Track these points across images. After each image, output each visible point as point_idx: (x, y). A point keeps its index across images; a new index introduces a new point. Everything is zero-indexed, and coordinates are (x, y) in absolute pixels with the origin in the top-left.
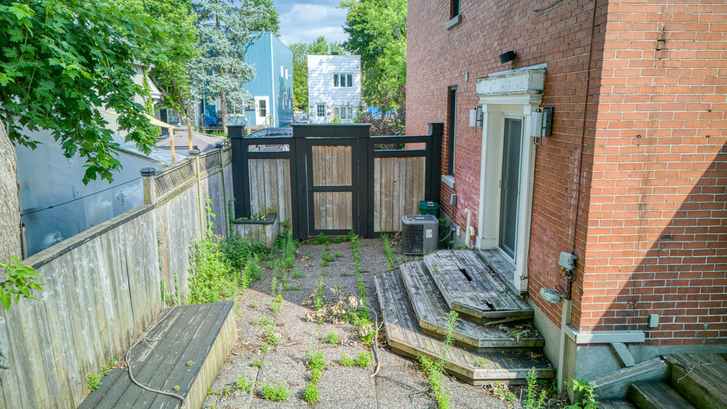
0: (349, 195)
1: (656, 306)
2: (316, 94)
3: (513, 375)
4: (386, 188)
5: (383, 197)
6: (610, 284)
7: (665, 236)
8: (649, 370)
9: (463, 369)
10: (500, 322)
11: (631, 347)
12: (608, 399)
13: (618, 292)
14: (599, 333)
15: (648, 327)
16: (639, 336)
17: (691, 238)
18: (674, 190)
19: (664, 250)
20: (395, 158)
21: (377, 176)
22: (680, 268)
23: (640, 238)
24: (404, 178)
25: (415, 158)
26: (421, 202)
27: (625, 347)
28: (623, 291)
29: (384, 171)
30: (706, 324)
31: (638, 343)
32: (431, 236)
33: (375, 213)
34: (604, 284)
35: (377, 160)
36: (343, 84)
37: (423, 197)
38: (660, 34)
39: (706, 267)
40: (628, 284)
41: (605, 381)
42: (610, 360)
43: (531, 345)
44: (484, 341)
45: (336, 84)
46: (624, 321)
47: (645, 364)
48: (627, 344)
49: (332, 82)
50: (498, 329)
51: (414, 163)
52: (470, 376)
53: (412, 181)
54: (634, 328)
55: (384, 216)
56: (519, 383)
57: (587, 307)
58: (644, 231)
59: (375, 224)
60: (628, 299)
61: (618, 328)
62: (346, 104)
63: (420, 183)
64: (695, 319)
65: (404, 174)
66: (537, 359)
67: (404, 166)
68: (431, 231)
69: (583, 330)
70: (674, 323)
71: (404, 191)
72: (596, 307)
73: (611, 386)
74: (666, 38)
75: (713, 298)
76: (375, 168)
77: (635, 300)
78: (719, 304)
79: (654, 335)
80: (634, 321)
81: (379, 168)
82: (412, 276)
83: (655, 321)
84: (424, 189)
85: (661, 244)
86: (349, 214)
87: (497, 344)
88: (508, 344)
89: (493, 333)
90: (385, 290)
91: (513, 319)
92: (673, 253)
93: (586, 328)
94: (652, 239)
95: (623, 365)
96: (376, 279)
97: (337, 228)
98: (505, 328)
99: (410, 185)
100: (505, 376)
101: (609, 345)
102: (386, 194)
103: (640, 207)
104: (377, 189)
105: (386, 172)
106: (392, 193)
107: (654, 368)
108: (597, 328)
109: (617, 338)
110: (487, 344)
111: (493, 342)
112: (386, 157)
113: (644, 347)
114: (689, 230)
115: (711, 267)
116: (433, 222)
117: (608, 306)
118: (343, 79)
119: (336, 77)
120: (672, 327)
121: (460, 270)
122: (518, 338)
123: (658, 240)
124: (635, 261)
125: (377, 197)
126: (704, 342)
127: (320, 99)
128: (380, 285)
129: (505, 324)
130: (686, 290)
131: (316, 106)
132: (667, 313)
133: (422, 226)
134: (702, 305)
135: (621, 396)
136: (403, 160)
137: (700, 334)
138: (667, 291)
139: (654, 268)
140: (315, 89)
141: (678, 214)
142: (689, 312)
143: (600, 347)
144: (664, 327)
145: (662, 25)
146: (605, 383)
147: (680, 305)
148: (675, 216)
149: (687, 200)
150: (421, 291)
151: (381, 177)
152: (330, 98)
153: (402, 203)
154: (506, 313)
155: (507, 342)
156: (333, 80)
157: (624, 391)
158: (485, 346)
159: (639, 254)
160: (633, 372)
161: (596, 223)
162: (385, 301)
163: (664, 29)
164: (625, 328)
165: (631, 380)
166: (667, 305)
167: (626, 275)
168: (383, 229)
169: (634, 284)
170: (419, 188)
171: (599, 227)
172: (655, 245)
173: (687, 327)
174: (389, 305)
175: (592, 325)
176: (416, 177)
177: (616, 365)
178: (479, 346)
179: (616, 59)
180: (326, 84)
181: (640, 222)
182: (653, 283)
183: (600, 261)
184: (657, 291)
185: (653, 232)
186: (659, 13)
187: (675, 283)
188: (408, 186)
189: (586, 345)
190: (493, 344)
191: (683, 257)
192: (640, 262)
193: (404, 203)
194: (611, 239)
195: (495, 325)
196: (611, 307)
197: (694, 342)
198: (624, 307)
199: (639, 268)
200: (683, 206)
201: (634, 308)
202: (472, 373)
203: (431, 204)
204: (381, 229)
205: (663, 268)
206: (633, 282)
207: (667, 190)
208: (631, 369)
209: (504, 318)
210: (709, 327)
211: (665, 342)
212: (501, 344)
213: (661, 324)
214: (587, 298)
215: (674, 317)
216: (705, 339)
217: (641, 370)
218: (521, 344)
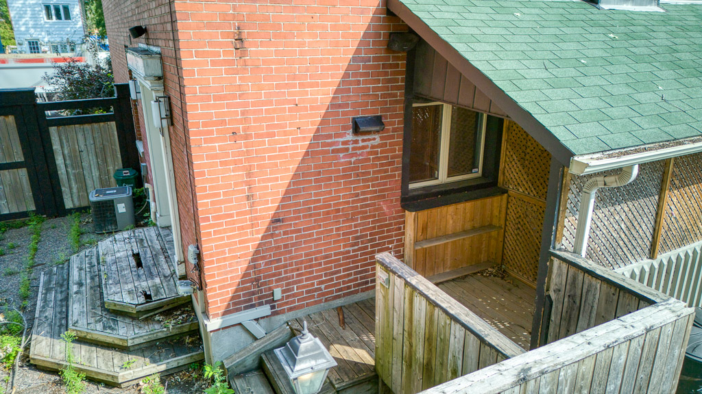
0: (23, 173)
1: (277, 281)
2: (23, 29)
3: (163, 367)
4: (71, 160)
5: (69, 170)
6: (231, 272)
7: (276, 220)
8: (276, 338)
9: (108, 375)
10: (156, 312)
11: (261, 321)
12: (242, 373)
13: (241, 277)
14: (228, 317)
15: (273, 301)
16: (265, 310)
17: (299, 218)
18: (277, 179)
19: (276, 232)
20: (77, 126)
21: (56, 146)
22: (293, 244)
23: (252, 226)
24: (93, 146)
25: (102, 124)
26: (118, 170)
27: (254, 323)
28: (244, 275)
29: (64, 141)
30: (323, 286)
31: (267, 316)
32: (124, 210)
33: (63, 189)
34: (226, 273)
35: (53, 130)
36: (59, 17)
37: (119, 164)
38: (236, 33)
39: (316, 240)
40: (248, 268)
41: (239, 357)
42: (244, 336)
43: (186, 330)
44: (133, 339)
45: (49, 16)
46: (250, 300)
47: (274, 333)
48: (257, 320)
49: (43, 13)
50: (154, 320)
51: (103, 129)
52: (115, 381)
53: (104, 149)
54: (261, 304)
55: (75, 190)
56: (171, 372)
57: (214, 296)
58: (256, 218)
59: (65, 200)
60: (251, 281)
61: (246, 308)
62: (65, 40)
63: (113, 151)
64: (313, 284)
65: (92, 142)
66: (192, 342)
67: (90, 133)
68: (123, 205)
69: (213, 318)
70: (295, 291)
71: (95, 160)
72: (221, 294)
73: (244, 361)
74: (243, 37)
75: (326, 263)
76: (53, 138)
77: (257, 280)
78: (331, 268)
79: (280, 306)
80: (260, 298)
81: (57, 139)
82: (81, 269)
83: (278, 294)
84: (119, 156)
85: (273, 228)
86: (29, 193)
87: (149, 338)
88: (161, 335)
89: (147, 327)
90: (48, 290)
91: (170, 306)
92: (285, 233)
93: (216, 315)
94: (263, 225)
95: (256, 339)
96: (42, 276)
97: (14, 210)
98: (161, 318)
99: (101, 154)
100: (154, 371)
101: (240, 324)
102: (72, 165)
103: (248, 198)
104: (59, 161)
105: (68, 141)
106: (80, 165)
107: (280, 336)
108: (225, 314)
109: (246, 316)
110: (137, 341)
111: (145, 338)
112: (64, 125)
113: (273, 318)
114: (295, 212)
115: (320, 239)
116: (125, 195)
117: (233, 291)
118: (57, 10)
119: (48, 8)
120: (294, 295)
121: (134, 255)
122: (171, 327)
123: (270, 224)
124: (251, 247)
125: (62, 171)
126: (323, 301)
127: (31, 35)
128: (44, 283)
129: (161, 314)
130: (302, 262)
131: (27, 42)
132: (288, 284)
133: (112, 201)
134: (317, 271)
135: (254, 367)
136: (87, 126)
137: (319, 295)
138: (285, 266)
139: (271, 249)
140: (21, 23)
141: (283, 200)
142: (307, 280)
143: (232, 328)
144: (288, 297)
145: (237, 24)
146: (238, 360)
147: (298, 275)
148: (282, 201)
149: (289, 186)
150: (84, 288)
151: (62, 147)
152: (43, 33)
153: (96, 173)
154: (162, 302)
155: (159, 334)
156: (44, 12)
157: (257, 362)
158: (136, 343)
159: (254, 240)
160: (263, 343)
161: (207, 219)
162: (43, 306)
163: (239, 28)
164: (253, 306)
165: (260, 352)
166: (287, 278)
167: (246, 260)
168: (77, 204)
169: (255, 267)
170: (114, 155)
171: (211, 222)
172: (268, 229)
173: (308, 292)
174: (46, 311)
175: (220, 312)
176: (107, 144)
177: (250, 339)
178: (129, 345)
179: (195, 58)
180: (35, 17)
181: (251, 212)
182: (271, 262)
183: (218, 254)
184: (276, 268)
185: (264, 218)
186: (231, 12)
187: (291, 258)
188: (100, 155)
189: (219, 329)
190: (145, 339)
191: (294, 235)
192: (256, 246)
193: (97, 174)
194: (225, 231)
195: (151, 316)
196: (236, 291)
197: (316, 303)
198: (248, 288)
199: (257, 252)
200: (287, 192)
201: (258, 287)
202: (117, 377)
203: (127, 173)
204: (74, 205)
205: (279, 248)
206: (253, 264)
207: (270, 180)
208: (262, 340)
209: (161, 308)
210: (325, 288)
211: (290, 309)
212: (153, 337)
213: (284, 295)
214: (212, 288)
215: (295, 286)
216: (324, 298)
217: (270, 339)
218: (175, 332)
